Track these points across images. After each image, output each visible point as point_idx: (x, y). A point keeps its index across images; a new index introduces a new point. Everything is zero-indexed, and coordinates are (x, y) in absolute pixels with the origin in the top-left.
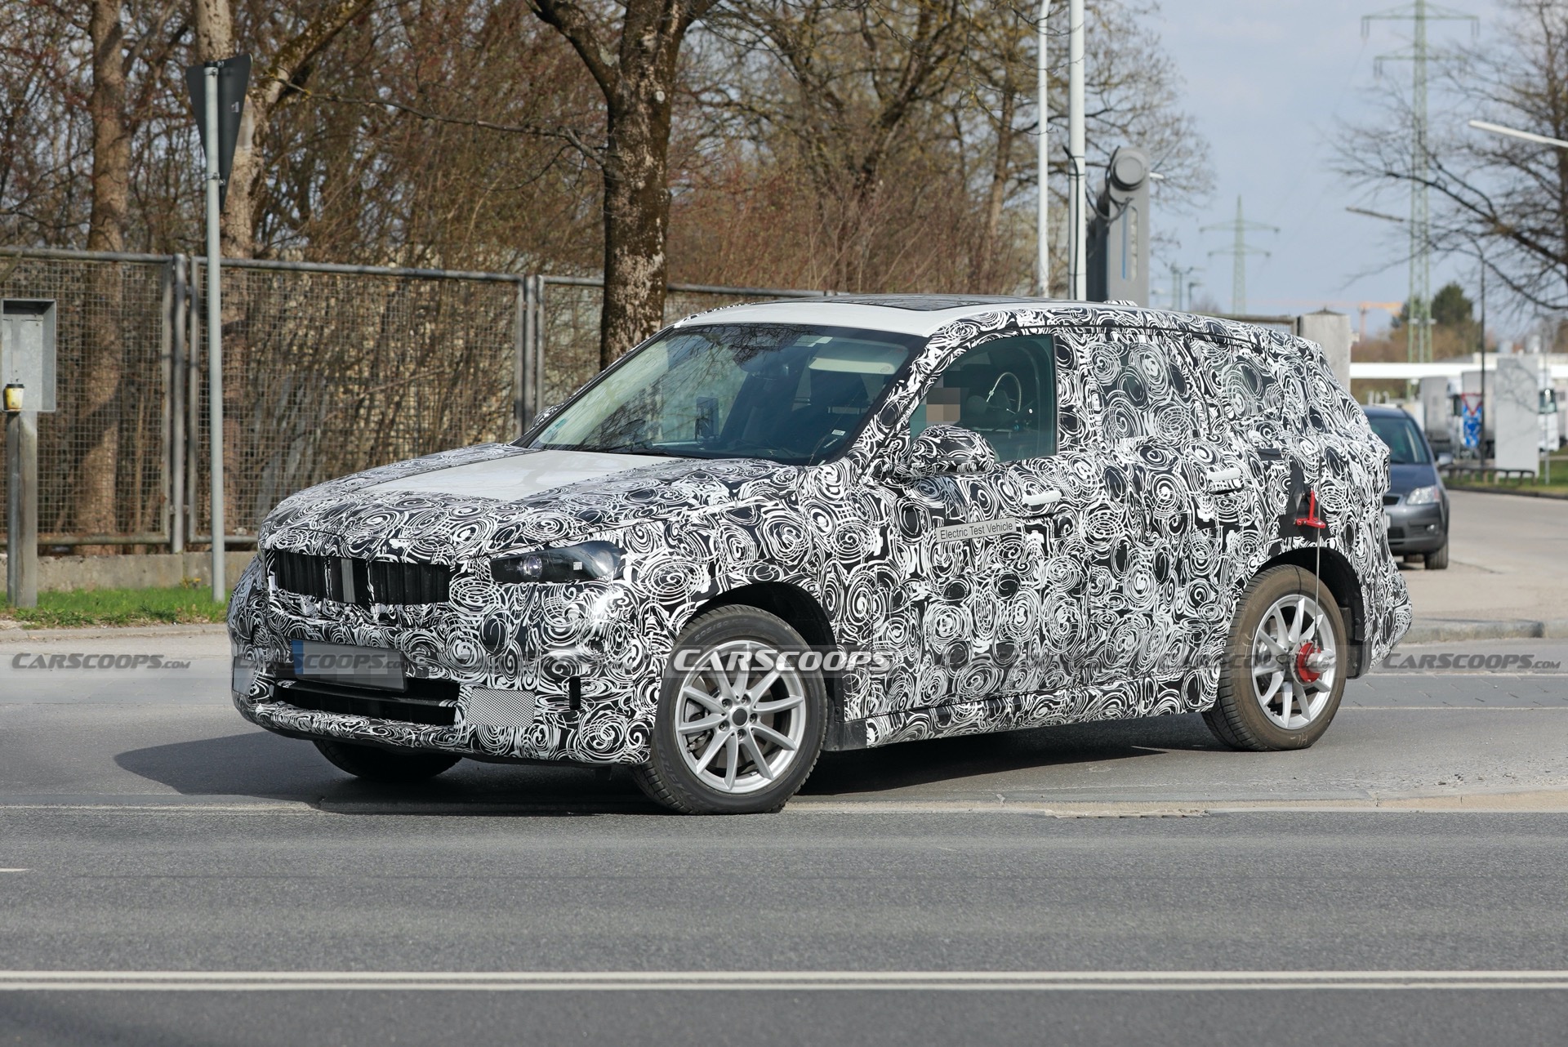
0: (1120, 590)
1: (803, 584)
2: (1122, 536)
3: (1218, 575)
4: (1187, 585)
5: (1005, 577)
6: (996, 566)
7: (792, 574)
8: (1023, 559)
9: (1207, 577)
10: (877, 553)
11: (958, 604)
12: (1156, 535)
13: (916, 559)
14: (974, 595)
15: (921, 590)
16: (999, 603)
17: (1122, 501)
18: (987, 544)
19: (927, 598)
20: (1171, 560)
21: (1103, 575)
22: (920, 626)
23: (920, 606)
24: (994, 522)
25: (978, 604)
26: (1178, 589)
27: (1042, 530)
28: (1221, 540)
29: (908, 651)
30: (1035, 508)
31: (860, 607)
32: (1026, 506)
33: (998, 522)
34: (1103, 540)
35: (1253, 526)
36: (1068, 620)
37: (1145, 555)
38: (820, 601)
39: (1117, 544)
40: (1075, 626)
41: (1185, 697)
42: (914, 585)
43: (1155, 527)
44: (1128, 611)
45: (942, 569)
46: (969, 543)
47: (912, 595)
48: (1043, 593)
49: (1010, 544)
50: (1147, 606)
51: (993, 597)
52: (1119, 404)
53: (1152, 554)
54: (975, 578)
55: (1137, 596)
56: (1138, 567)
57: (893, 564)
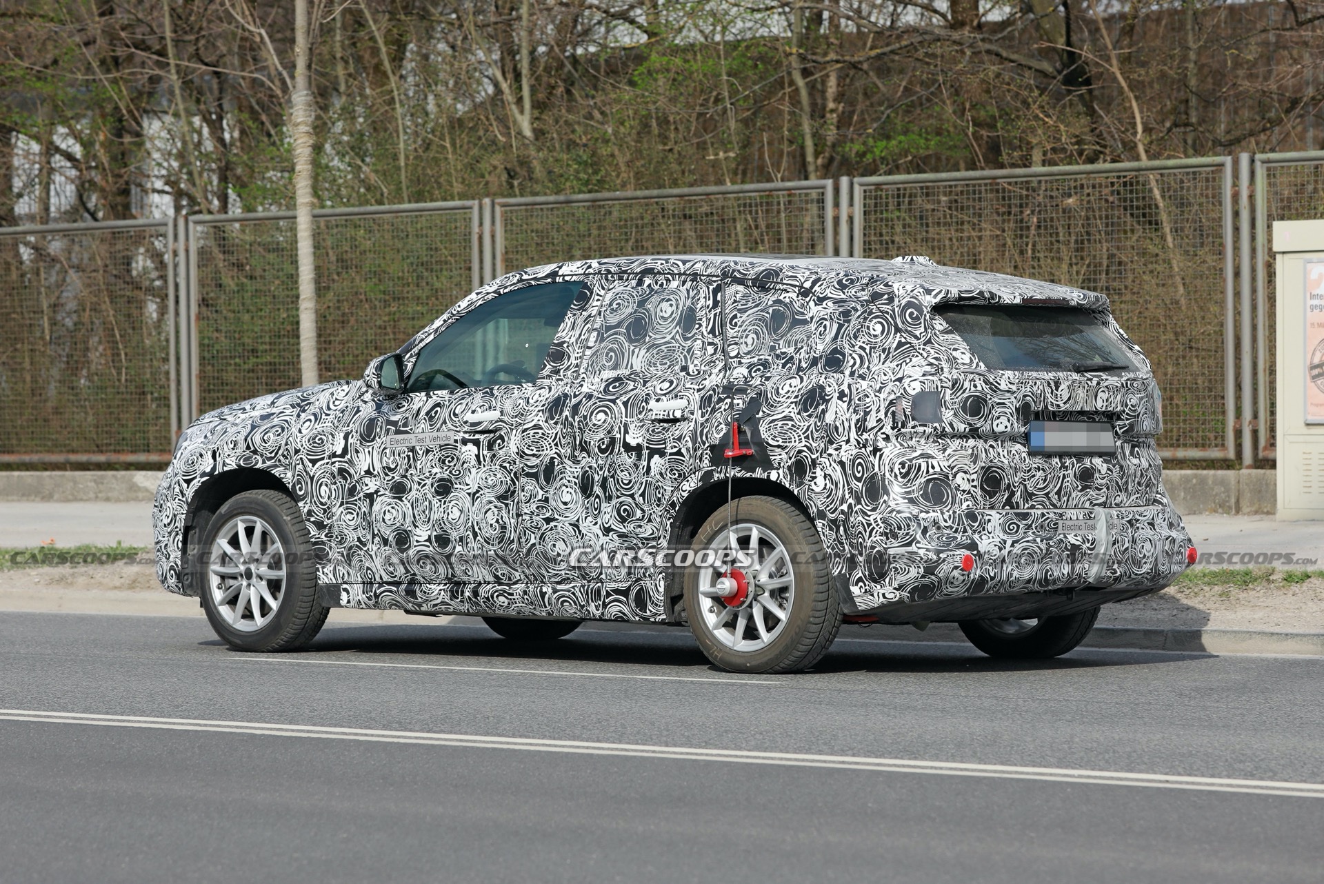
0: (546, 500)
1: (276, 472)
2: (552, 453)
3: (643, 495)
4: (614, 502)
5: (441, 480)
6: (434, 471)
7: (269, 463)
8: (458, 466)
9: (632, 496)
10: (339, 452)
11: (400, 499)
12: (584, 454)
13: (369, 460)
14: (413, 492)
15: (372, 485)
16: (435, 501)
17: (556, 423)
18: (428, 451)
19: (377, 492)
20: (596, 478)
21: (530, 485)
22: (370, 513)
23: (371, 497)
24: (435, 434)
25: (417, 500)
26: (603, 505)
27: (476, 443)
28: (645, 463)
29: (360, 533)
30: (473, 425)
31: (323, 493)
32: (466, 422)
33: (439, 434)
34: (534, 455)
35: (679, 453)
36: (497, 521)
37: (572, 471)
38: (290, 486)
39: (547, 460)
40: (503, 528)
41: (633, 605)
42: (367, 480)
43: (584, 447)
44: (554, 520)
45: (390, 470)
46: (412, 449)
47: (365, 488)
48: (474, 496)
49: (447, 454)
50: (573, 517)
51: (429, 496)
52: (615, 341)
53: (578, 471)
54: (416, 479)
55: (563, 507)
56: (564, 481)
57: (351, 462)
